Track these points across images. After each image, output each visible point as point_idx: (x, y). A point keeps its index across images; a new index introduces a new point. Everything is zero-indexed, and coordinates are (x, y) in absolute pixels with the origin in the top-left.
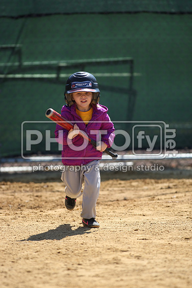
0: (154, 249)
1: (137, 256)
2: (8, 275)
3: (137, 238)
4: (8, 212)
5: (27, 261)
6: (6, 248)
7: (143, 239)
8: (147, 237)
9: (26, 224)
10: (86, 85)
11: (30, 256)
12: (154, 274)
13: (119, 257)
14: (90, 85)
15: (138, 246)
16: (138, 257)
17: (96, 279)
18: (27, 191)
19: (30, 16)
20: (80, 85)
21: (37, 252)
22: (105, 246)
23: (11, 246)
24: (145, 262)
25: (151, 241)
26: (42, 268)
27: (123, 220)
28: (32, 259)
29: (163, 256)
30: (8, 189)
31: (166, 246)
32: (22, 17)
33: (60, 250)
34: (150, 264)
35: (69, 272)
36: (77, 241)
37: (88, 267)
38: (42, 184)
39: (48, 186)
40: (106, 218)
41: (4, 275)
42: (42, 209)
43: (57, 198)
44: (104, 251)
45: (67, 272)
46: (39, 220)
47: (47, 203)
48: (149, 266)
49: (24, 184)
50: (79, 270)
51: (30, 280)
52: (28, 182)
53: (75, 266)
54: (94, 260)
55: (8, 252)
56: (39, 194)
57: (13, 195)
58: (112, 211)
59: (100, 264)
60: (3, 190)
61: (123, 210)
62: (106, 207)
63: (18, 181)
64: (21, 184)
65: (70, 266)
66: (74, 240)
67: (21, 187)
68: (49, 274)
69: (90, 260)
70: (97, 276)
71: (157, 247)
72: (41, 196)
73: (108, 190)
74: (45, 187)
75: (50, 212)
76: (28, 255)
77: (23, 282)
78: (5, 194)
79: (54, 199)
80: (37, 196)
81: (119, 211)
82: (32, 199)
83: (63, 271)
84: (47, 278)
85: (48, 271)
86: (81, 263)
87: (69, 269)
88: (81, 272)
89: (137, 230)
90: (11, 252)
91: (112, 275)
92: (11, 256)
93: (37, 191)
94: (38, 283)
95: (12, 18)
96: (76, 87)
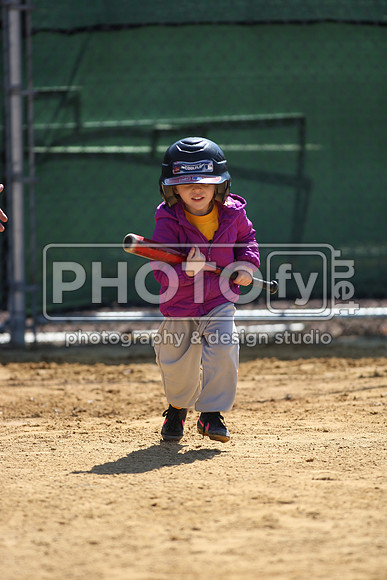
0: (345, 498)
1: (311, 514)
2: (51, 550)
3: (311, 476)
4: (51, 423)
5: (90, 521)
6: (47, 495)
7: (324, 479)
8: (332, 474)
9: (88, 447)
10: (201, 169)
11: (96, 512)
12: (346, 550)
13: (276, 515)
14: (210, 168)
15: (314, 493)
16: (314, 516)
17: (228, 558)
18: (90, 382)
19: (98, 28)
20: (189, 168)
21: (111, 503)
22: (247, 492)
23: (58, 492)
24: (327, 526)
25: (339, 483)
26: (120, 537)
27: (284, 440)
28: (99, 517)
29: (364, 513)
30: (51, 377)
31: (370, 494)
32: (81, 30)
33: (155, 501)
34: (337, 530)
35: (174, 544)
36: (190, 481)
37: (214, 535)
38: (121, 367)
39: (132, 372)
40: (249, 436)
41: (43, 548)
42: (121, 418)
43: (151, 395)
44: (245, 503)
45: (170, 544)
46: (115, 439)
47: (130, 406)
48: (335, 534)
49: (85, 367)
50: (194, 541)
51: (95, 561)
52: (92, 363)
53: (187, 532)
54: (224, 520)
55: (52, 503)
56: (114, 387)
57: (62, 390)
58: (261, 422)
59: (236, 528)
60: (43, 380)
61: (283, 420)
62: (250, 413)
63: (72, 361)
64: (78, 368)
65: (176, 533)
66: (186, 481)
67: (77, 373)
68: (135, 549)
69: (216, 521)
70: (231, 552)
71: (351, 494)
72: (118, 392)
73: (253, 379)
74: (126, 373)
75: (137, 424)
76: (91, 510)
77: (82, 564)
78: (47, 387)
79: (145, 397)
80: (110, 392)
81: (276, 422)
82: (100, 397)
83: (163, 542)
84: (130, 556)
85: (133, 542)
86: (198, 526)
87: (174, 539)
88: (199, 544)
89: (312, 460)
90: (58, 503)
91: (262, 550)
92: (58, 511)
93: (111, 381)
94: (112, 567)
95: (62, 32)
96: (182, 172)
